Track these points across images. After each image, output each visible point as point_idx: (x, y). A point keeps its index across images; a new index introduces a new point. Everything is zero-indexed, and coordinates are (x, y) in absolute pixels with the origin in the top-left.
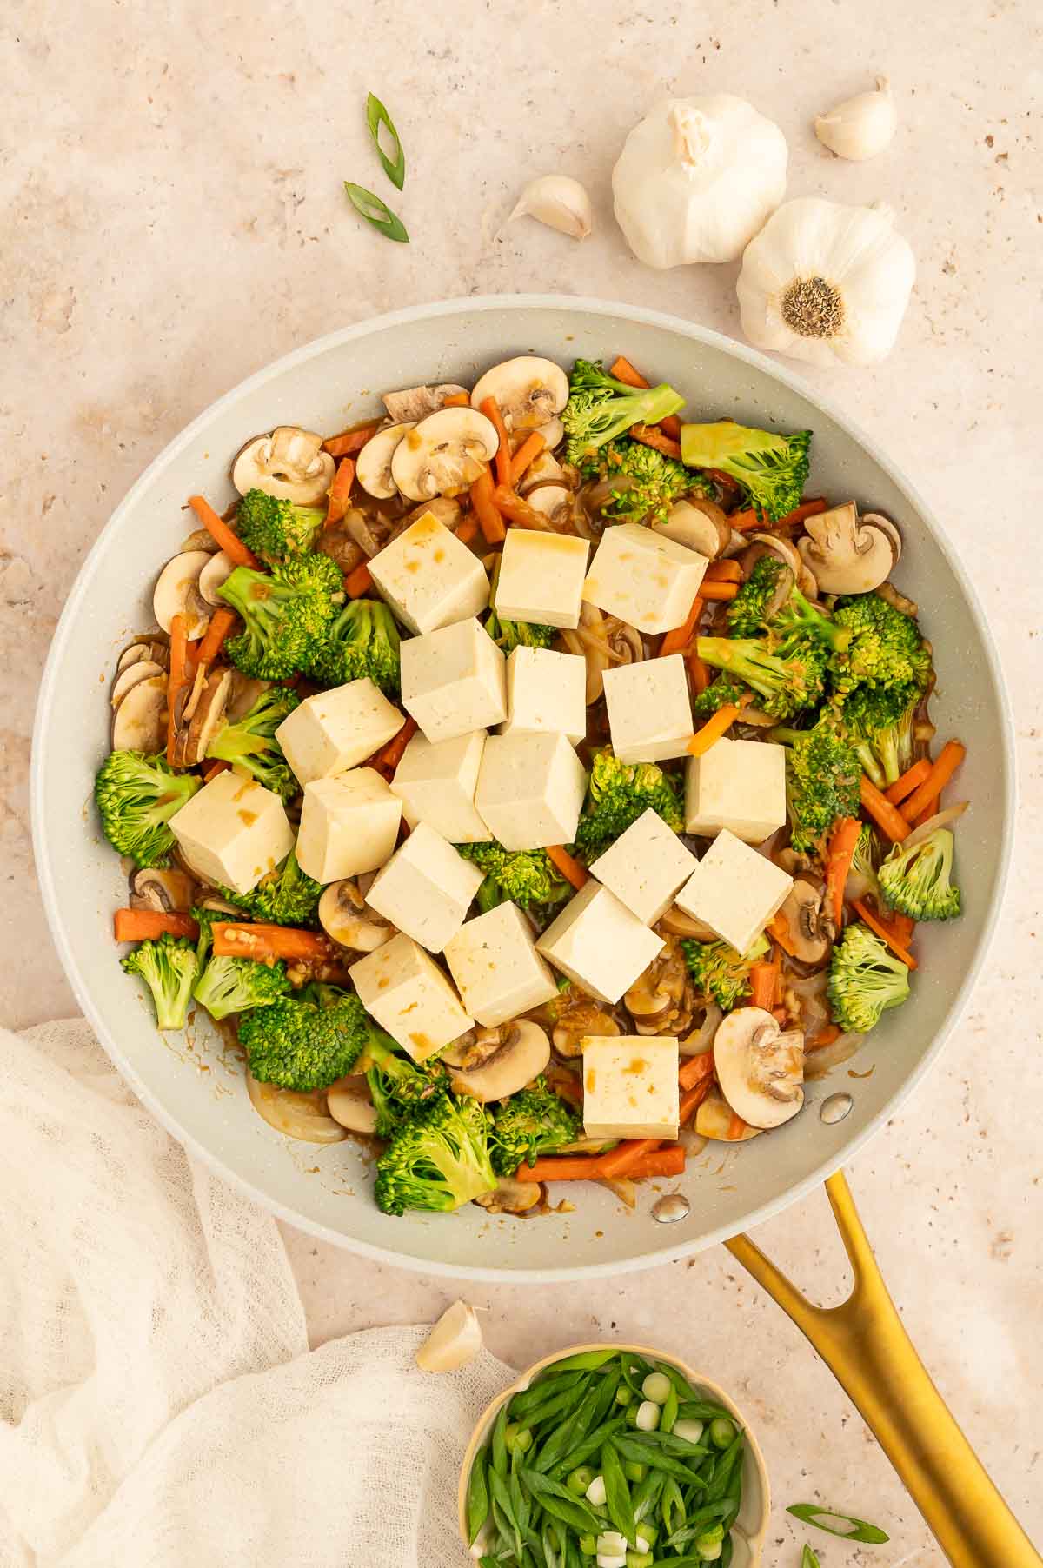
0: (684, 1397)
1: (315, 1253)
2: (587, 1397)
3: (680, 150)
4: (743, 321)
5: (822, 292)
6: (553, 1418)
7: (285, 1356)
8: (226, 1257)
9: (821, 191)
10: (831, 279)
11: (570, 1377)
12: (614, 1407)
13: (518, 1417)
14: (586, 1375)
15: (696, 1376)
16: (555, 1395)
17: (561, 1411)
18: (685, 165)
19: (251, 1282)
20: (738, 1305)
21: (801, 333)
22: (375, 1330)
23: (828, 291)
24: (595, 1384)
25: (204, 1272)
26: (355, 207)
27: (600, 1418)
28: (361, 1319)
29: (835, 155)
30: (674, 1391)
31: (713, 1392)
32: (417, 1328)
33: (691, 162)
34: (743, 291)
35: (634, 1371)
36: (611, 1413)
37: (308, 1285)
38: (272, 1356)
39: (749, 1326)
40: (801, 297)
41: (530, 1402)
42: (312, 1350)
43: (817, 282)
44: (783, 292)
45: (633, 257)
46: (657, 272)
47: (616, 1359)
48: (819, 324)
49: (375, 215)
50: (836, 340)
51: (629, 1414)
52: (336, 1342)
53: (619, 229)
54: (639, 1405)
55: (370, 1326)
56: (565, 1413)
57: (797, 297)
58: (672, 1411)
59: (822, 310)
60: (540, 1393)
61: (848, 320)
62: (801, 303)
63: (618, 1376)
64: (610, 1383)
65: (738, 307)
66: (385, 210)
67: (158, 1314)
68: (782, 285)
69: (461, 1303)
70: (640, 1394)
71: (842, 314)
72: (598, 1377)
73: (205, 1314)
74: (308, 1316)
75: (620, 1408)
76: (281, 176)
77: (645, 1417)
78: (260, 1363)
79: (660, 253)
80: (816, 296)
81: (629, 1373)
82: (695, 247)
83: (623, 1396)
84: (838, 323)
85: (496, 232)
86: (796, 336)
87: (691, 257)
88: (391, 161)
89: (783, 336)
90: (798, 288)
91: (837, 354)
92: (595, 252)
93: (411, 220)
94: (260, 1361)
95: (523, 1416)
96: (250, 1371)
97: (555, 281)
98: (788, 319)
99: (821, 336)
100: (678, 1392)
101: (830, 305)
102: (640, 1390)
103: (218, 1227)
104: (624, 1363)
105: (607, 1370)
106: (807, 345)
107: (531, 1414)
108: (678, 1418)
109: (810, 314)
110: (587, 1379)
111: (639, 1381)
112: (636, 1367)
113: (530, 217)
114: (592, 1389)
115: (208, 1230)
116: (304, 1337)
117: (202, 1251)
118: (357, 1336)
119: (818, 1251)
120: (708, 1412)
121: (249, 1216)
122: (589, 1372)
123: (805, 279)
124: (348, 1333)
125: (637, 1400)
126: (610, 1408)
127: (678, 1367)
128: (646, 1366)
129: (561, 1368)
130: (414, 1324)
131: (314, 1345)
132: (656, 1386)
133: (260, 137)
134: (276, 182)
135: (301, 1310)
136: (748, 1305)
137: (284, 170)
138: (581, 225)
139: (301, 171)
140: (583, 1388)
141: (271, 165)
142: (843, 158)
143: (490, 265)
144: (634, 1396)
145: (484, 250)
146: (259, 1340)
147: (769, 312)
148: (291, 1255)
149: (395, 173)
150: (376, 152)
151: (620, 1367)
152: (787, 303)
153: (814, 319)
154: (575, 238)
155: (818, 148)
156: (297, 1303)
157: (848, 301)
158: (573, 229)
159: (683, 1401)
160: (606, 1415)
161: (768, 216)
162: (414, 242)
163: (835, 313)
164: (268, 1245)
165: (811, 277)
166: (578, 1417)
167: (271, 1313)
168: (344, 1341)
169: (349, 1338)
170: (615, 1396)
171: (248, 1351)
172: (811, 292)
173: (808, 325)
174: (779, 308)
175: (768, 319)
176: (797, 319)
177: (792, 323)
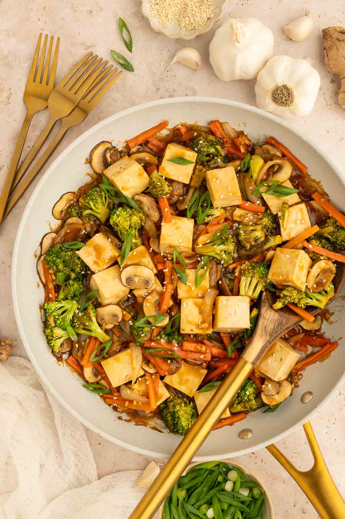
0: (243, 479)
1: (100, 444)
2: (207, 479)
3: (235, 37)
4: (257, 100)
5: (286, 90)
6: (194, 486)
7: (89, 482)
8: (66, 446)
9: (286, 53)
10: (290, 86)
11: (201, 471)
12: (217, 482)
13: (181, 486)
14: (206, 470)
15: (247, 471)
16: (196, 477)
17: (197, 483)
18: (236, 43)
19: (76, 455)
20: (256, 463)
21: (279, 105)
22: (122, 472)
23: (288, 89)
24: (210, 474)
25: (59, 451)
26: (114, 59)
27: (212, 487)
28: (117, 468)
29: (291, 40)
30: (239, 477)
31: (254, 478)
32: (138, 471)
33: (238, 42)
34: (257, 89)
35: (224, 470)
36: (216, 485)
37: (97, 456)
38: (84, 481)
39: (260, 471)
40: (279, 92)
41: (186, 480)
42: (99, 479)
43: (285, 86)
44: (272, 90)
45: (217, 77)
46: (225, 82)
47: (218, 465)
48: (285, 102)
49: (122, 62)
50: (291, 107)
51: (223, 485)
52: (108, 476)
53: (212, 67)
54: (226, 482)
55: (120, 471)
56: (199, 485)
57: (277, 92)
58: (238, 484)
59: (286, 97)
60: (190, 477)
61: (296, 100)
62: (278, 94)
63: (218, 471)
64: (215, 474)
65: (255, 95)
66: (125, 60)
67: (42, 466)
68: (272, 87)
69: (153, 462)
70: (226, 478)
71: (293, 98)
72: (211, 472)
73: (60, 466)
74: (97, 468)
75: (219, 483)
76: (87, 48)
77: (228, 486)
78: (80, 484)
79: (226, 76)
80: (284, 91)
81: (222, 471)
82: (239, 74)
83: (220, 479)
84: (292, 101)
85: (166, 68)
86: (277, 106)
87: (238, 76)
88: (128, 42)
89: (272, 106)
90: (277, 89)
91: (292, 112)
92: (202, 75)
93: (135, 64)
95: (183, 485)
96: (76, 487)
97: (188, 86)
98: (273, 100)
99: (286, 106)
100: (240, 478)
101: (289, 95)
102: (227, 476)
103: (64, 434)
104: (221, 466)
105: (214, 469)
106: (281, 109)
107: (186, 484)
108: (241, 487)
109: (282, 98)
110: (207, 472)
111: (226, 473)
112: (225, 468)
113: (178, 62)
114: (209, 476)
115: (61, 436)
116: (95, 475)
117: (58, 443)
118: (115, 474)
119: (285, 443)
120: (252, 485)
121: (75, 430)
122: (208, 470)
123: (280, 85)
124: (112, 473)
125: (226, 480)
126: (216, 482)
127: (240, 468)
128: (229, 467)
129: (198, 468)
130: (136, 470)
131: (99, 477)
132: (233, 475)
133: (79, 33)
134: (85, 50)
135: (95, 466)
136: (259, 463)
137: (88, 45)
138: (198, 65)
139: (95, 46)
140: (206, 475)
141: (83, 44)
142: (294, 41)
143: (164, 80)
144: (224, 479)
145: (161, 75)
146: (79, 475)
147: (267, 97)
148: (91, 445)
149: (129, 46)
150: (122, 39)
151: (220, 468)
152: (273, 94)
153: (283, 100)
154: (195, 70)
155: (285, 37)
156: (94, 462)
157: (296, 94)
158: (195, 67)
159: (243, 481)
160: (214, 485)
161: (267, 62)
162: (136, 72)
163: (291, 98)
164: (83, 441)
165: (282, 85)
166: (204, 487)
167: (84, 466)
168: (110, 476)
169: (112, 475)
170: (217, 478)
171: (75, 480)
172: (282, 90)
173: (281, 102)
174: (271, 96)
175: (266, 100)
176: (277, 100)
177: (275, 101)
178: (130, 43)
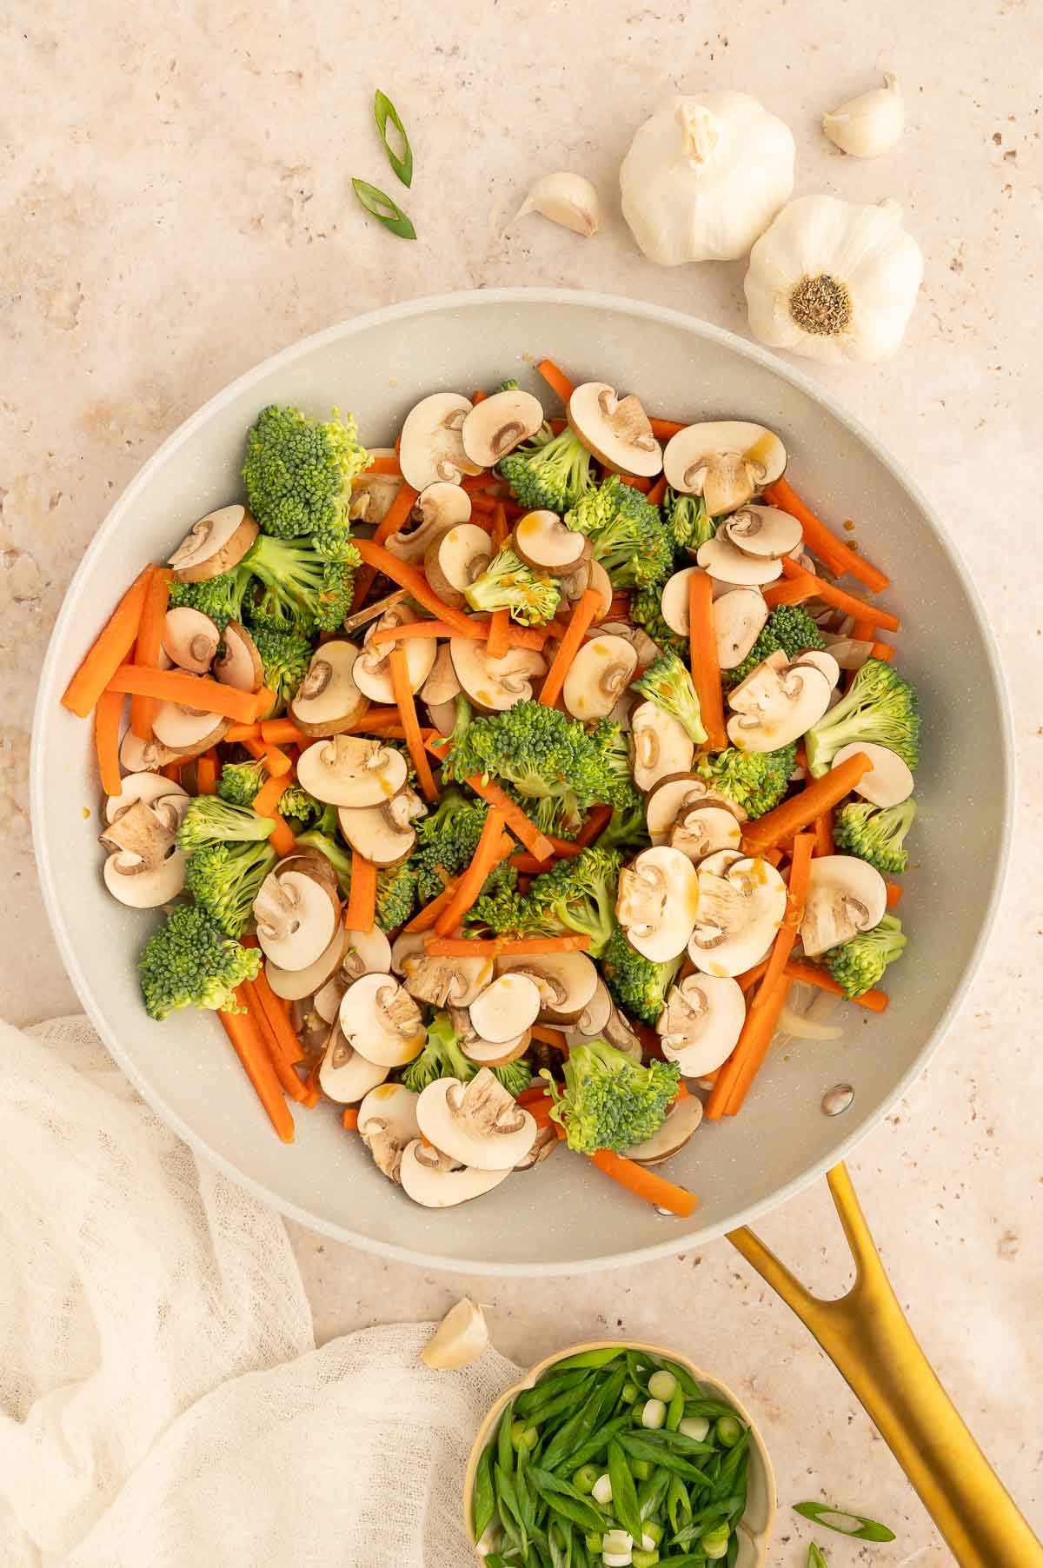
0: (690, 1395)
1: (321, 1250)
2: (593, 1394)
3: (688, 145)
4: (751, 319)
5: (830, 290)
6: (559, 1415)
7: (291, 1353)
8: (232, 1255)
9: (829, 188)
10: (839, 277)
11: (575, 1375)
12: (620, 1404)
13: (524, 1415)
14: (592, 1373)
15: (701, 1373)
16: (563, 1392)
17: (567, 1409)
18: (693, 163)
19: (257, 1279)
20: (746, 1304)
21: (809, 331)
22: (381, 1327)
23: (835, 288)
24: (601, 1382)
25: (210, 1269)
26: (363, 205)
27: (606, 1416)
28: (367, 1316)
29: (843, 153)
30: (680, 1389)
32: (424, 1324)
33: (699, 159)
34: (750, 287)
35: (640, 1368)
36: (618, 1412)
37: (315, 1283)
38: (279, 1354)
39: (755, 1324)
40: (809, 296)
41: (536, 1400)
42: (318, 1347)
43: (825, 280)
44: (791, 290)
45: (641, 254)
46: (664, 269)
47: (622, 1357)
48: (827, 322)
49: (383, 211)
50: (844, 337)
51: (635, 1412)
52: (342, 1339)
53: (627, 227)
54: (644, 1403)
55: (376, 1323)
56: (571, 1411)
57: (804, 294)
58: (678, 1408)
59: (829, 308)
60: (546, 1391)
61: (856, 317)
62: (809, 301)
63: (624, 1374)
64: (615, 1381)
65: (745, 304)
66: (393, 207)
67: (164, 1311)
68: (791, 281)
69: (466, 1300)
70: (646, 1392)
71: (850, 311)
72: (604, 1375)
73: (212, 1311)
74: (315, 1315)
75: (626, 1405)
76: (289, 173)
77: (651, 1415)
78: (267, 1359)
79: (667, 251)
80: (824, 294)
81: (635, 1371)
82: (703, 244)
83: (628, 1394)
84: (846, 321)
85: (502, 229)
86: (804, 333)
87: (699, 254)
88: (398, 157)
89: (790, 334)
90: (806, 286)
91: (845, 350)
92: (603, 248)
93: (418, 217)
94: (268, 1356)
95: (529, 1414)
96: (256, 1368)
97: (563, 277)
98: (795, 317)
99: (829, 333)
100: (684, 1391)
101: (837, 303)
102: (647, 1387)
103: (224, 1224)
104: (630, 1361)
105: (613, 1368)
106: (815, 343)
107: (538, 1412)
108: (685, 1416)
109: (818, 312)
110: (593, 1376)
111: (645, 1379)
112: (642, 1365)
113: (538, 214)
114: (598, 1387)
115: (214, 1227)
116: (309, 1335)
117: (207, 1247)
118: (363, 1334)
119: (825, 1249)
120: (714, 1410)
121: (255, 1214)
122: (595, 1370)
123: (812, 277)
124: (355, 1330)
125: (644, 1398)
126: (616, 1404)
127: (684, 1366)
128: (653, 1364)
129: (567, 1366)
130: (419, 1321)
131: (320, 1342)
132: (662, 1384)
133: (268, 134)
134: (283, 178)
135: (308, 1308)
136: (754, 1303)
137: (292, 166)
138: (589, 222)
139: (309, 168)
140: (589, 1386)
141: (278, 162)
142: (851, 156)
143: (497, 262)
144: (640, 1394)
145: (491, 247)
146: (265, 1337)
147: (777, 309)
148: (297, 1253)
149: (403, 170)
150: (384, 150)
151: (626, 1365)
152: (794, 300)
153: (822, 316)
154: (583, 235)
155: (826, 145)
156: (304, 1300)
157: (855, 298)
158: (581, 226)
159: (689, 1398)
160: (612, 1413)
161: (776, 214)
162: (422, 238)
163: (843, 311)
164: (274, 1242)
165: (819, 275)
166: (584, 1415)
167: (277, 1310)
168: (350, 1338)
169: (354, 1335)
170: (621, 1394)
171: (253, 1348)
172: (818, 290)
173: (816, 323)
174: (787, 305)
175: (775, 317)
176: (805, 317)
177: (800, 321)
178: (406, 160)
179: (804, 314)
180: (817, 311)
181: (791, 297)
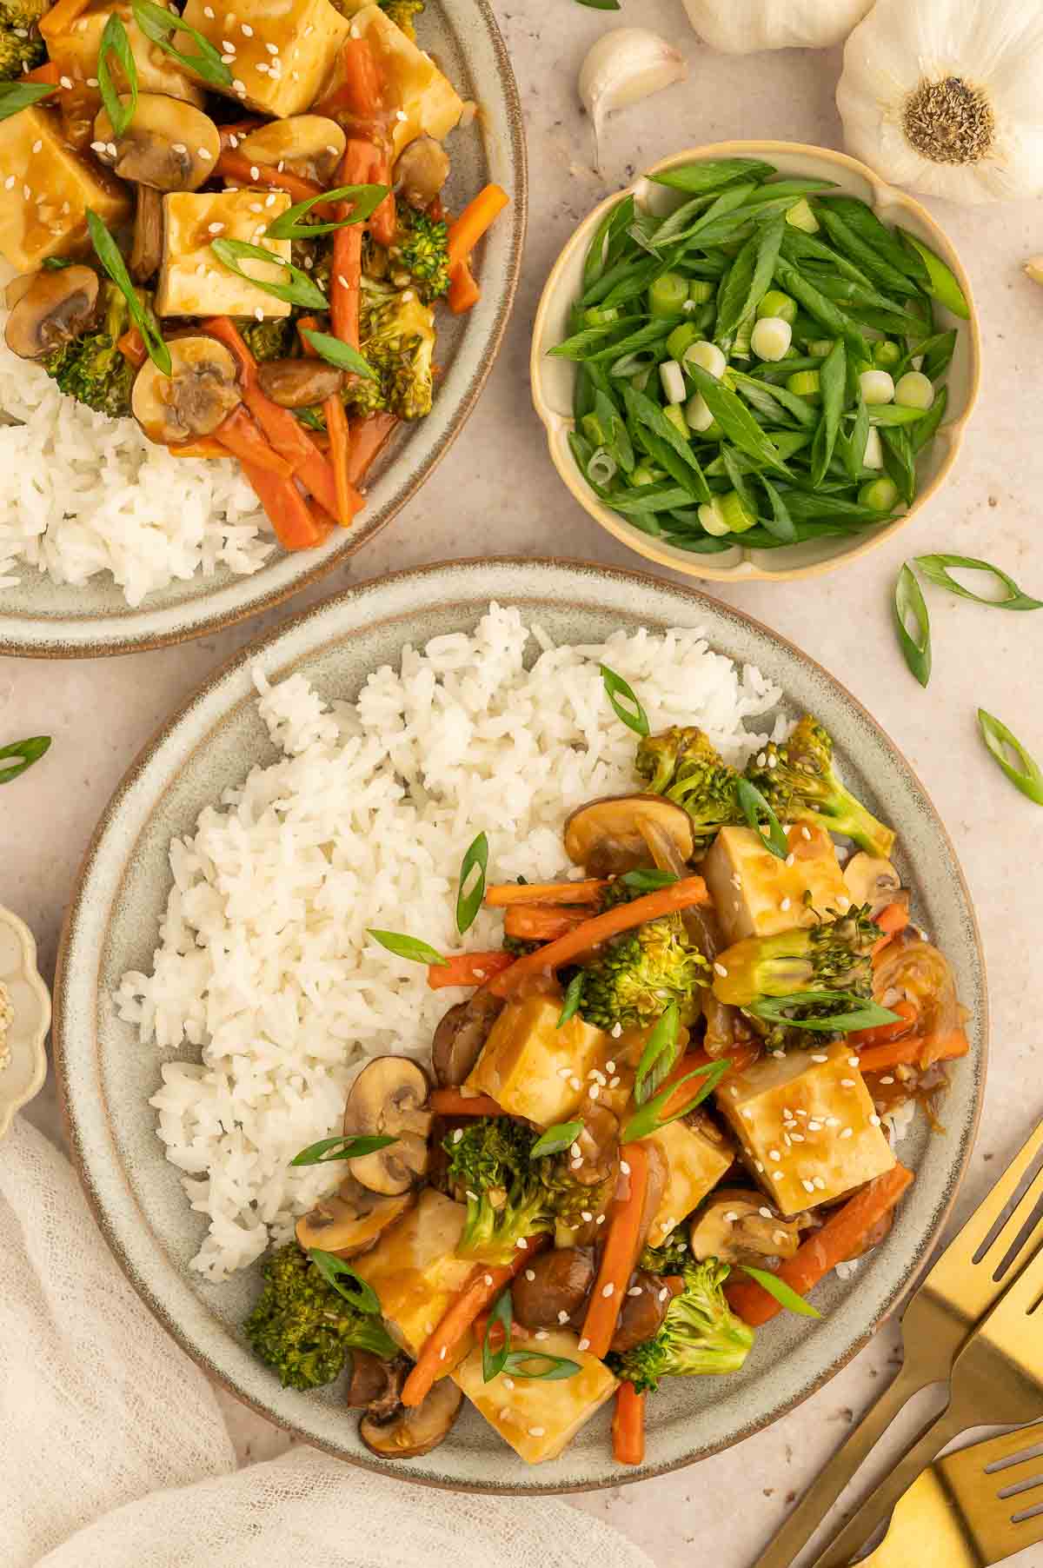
5: (961, 98)
10: (972, 79)
21: (934, 159)
23: (968, 96)
34: (846, 99)
40: (931, 107)
43: (953, 84)
44: (904, 101)
48: (959, 144)
50: (984, 165)
57: (925, 106)
59: (962, 124)
62: (931, 115)
68: (902, 91)
71: (990, 128)
79: (731, 32)
80: (952, 104)
82: (780, 25)
86: (929, 162)
87: (776, 38)
89: (908, 162)
90: (926, 94)
91: (987, 185)
98: (913, 139)
99: (962, 160)
101: (973, 116)
106: (943, 173)
109: (945, 131)
123: (934, 80)
147: (887, 130)
152: (909, 115)
153: (951, 137)
163: (981, 128)
165: (943, 77)
172: (944, 98)
173: (943, 146)
174: (901, 124)
175: (885, 140)
176: (927, 139)
177: (919, 145)
179: (926, 134)
180: (944, 129)
181: (904, 110)
